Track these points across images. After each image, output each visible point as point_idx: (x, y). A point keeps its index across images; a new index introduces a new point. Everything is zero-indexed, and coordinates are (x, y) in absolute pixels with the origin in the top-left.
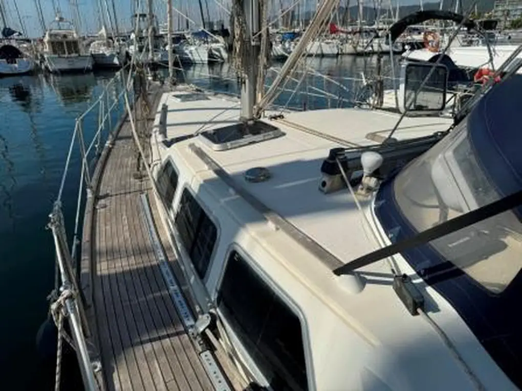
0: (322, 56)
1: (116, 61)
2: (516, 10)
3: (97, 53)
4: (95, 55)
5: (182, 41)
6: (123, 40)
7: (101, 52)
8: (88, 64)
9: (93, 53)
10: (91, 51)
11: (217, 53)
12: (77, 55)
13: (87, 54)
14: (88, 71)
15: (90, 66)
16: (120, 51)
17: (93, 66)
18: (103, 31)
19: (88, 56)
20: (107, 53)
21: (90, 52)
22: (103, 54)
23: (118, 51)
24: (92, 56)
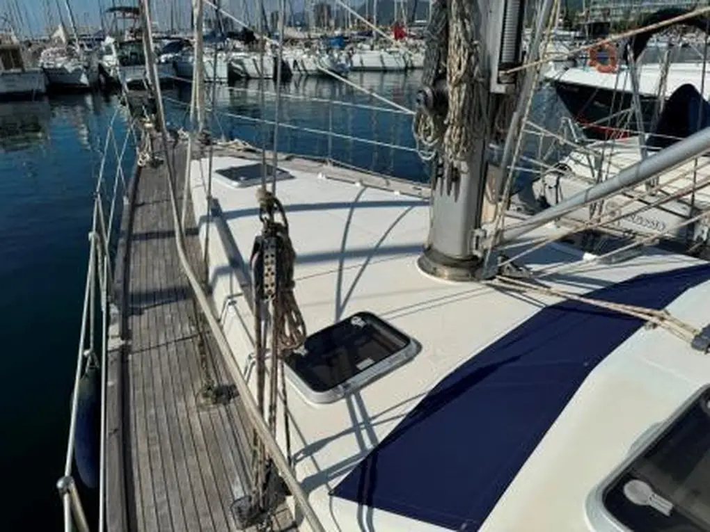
0: (385, 70)
1: (84, 80)
2: (617, 9)
3: (52, 67)
4: (49, 69)
5: (185, 49)
6: (89, 46)
7: (59, 65)
8: (39, 85)
9: (46, 66)
10: (43, 64)
11: (238, 66)
12: (19, 70)
13: (36, 69)
14: (38, 96)
15: (42, 88)
16: (89, 63)
17: (47, 86)
18: (60, 33)
19: (36, 72)
20: (70, 67)
21: (40, 65)
22: (62, 69)
23: (86, 64)
24: (45, 71)
